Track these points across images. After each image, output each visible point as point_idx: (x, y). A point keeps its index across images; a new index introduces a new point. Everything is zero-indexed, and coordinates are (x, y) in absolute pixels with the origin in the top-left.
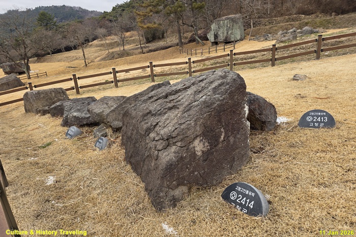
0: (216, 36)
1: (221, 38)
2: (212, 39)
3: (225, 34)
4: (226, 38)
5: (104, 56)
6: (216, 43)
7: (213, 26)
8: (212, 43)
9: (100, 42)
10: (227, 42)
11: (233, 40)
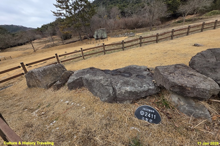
0: (97, 36)
1: (99, 37)
2: (96, 37)
3: (101, 35)
4: (101, 37)
5: (43, 47)
6: (97, 39)
7: (95, 32)
8: (96, 39)
9: (38, 41)
10: (102, 38)
11: (104, 37)
